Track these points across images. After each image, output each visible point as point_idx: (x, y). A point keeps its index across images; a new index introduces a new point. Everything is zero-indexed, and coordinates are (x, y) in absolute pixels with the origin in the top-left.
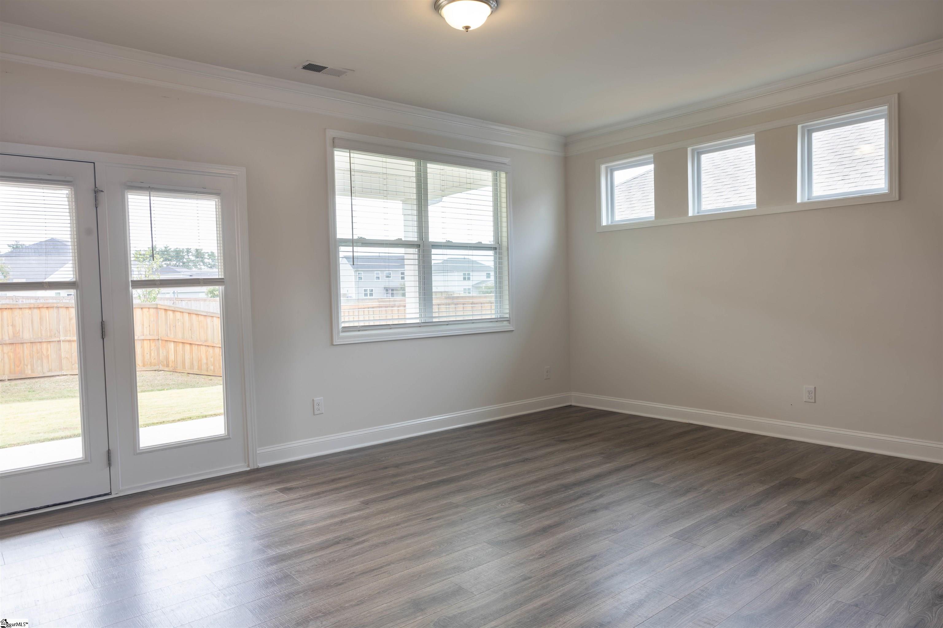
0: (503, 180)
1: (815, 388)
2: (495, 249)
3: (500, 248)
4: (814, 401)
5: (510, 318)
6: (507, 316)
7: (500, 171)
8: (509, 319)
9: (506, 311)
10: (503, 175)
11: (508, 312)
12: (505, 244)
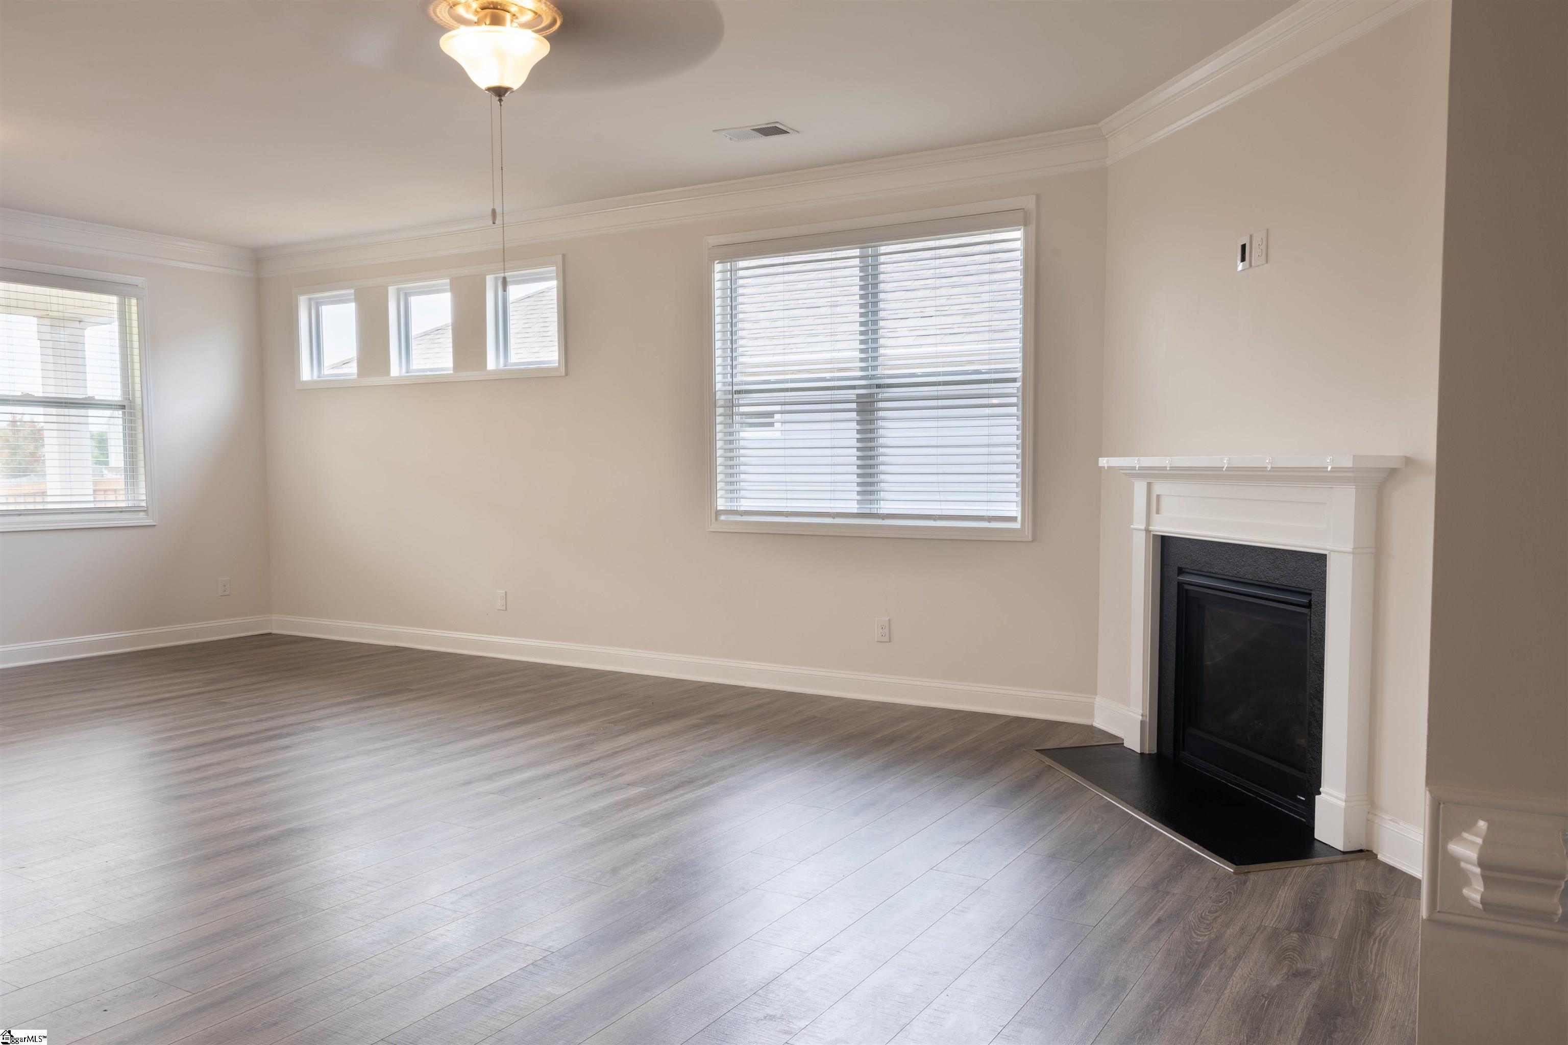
0: (134, 309)
1: (506, 592)
2: (123, 407)
3: (132, 407)
4: (505, 609)
5: (147, 507)
6: (144, 504)
7: (130, 296)
8: (146, 509)
9: (142, 496)
10: (134, 301)
11: (145, 499)
12: (138, 401)
